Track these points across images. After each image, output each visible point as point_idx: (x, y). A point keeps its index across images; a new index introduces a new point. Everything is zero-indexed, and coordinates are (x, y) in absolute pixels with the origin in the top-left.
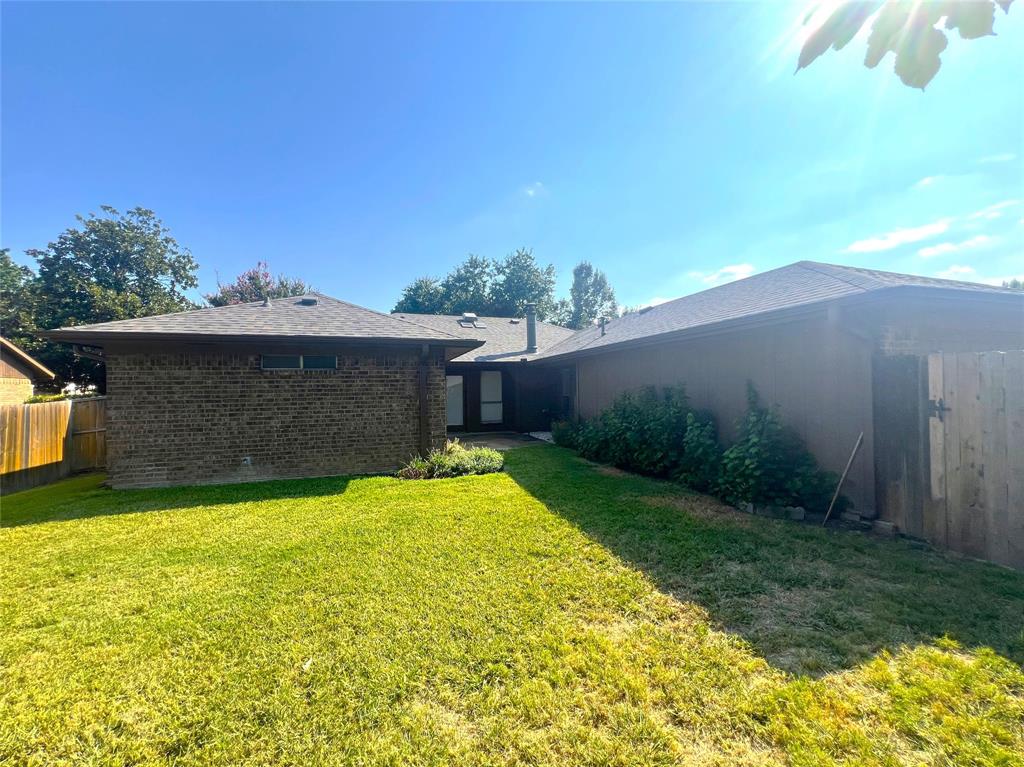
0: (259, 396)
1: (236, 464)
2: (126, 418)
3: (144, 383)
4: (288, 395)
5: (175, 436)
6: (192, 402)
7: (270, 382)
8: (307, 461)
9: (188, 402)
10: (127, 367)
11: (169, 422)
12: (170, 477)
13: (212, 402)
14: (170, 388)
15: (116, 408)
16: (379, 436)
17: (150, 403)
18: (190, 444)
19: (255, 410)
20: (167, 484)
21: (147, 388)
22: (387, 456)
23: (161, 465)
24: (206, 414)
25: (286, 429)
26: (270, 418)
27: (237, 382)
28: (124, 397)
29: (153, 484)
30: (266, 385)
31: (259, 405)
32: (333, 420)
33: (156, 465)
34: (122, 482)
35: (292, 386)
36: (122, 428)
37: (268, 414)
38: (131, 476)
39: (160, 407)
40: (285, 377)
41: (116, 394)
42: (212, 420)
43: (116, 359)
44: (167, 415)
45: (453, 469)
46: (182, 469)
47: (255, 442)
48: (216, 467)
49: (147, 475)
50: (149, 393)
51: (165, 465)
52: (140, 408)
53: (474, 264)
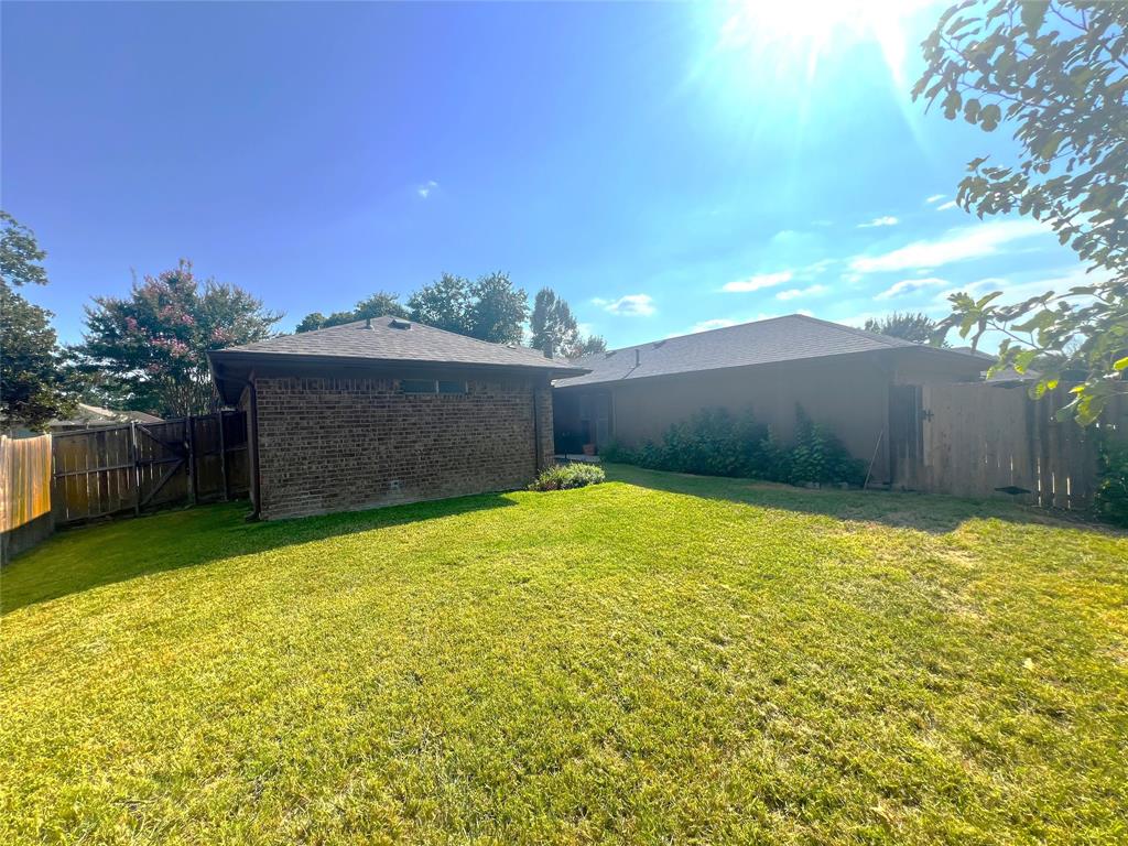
0: (404, 420)
1: (385, 489)
2: (280, 445)
3: (297, 408)
4: (429, 419)
5: (328, 462)
6: (343, 427)
7: (413, 406)
8: (446, 482)
9: (339, 427)
10: (279, 391)
11: (321, 448)
12: (325, 504)
13: (360, 426)
14: (321, 413)
15: (268, 435)
16: (505, 456)
17: (303, 429)
18: (343, 470)
19: (401, 434)
20: (322, 512)
21: (299, 413)
22: (511, 474)
23: (315, 493)
24: (357, 439)
25: (428, 452)
26: (415, 442)
27: (384, 407)
28: (277, 422)
29: (308, 513)
30: (410, 409)
31: (404, 429)
32: (467, 442)
33: (311, 493)
34: (277, 513)
35: (433, 410)
36: (276, 456)
37: (413, 437)
38: (287, 506)
39: (312, 433)
40: (425, 401)
41: (269, 419)
42: (363, 445)
43: (267, 383)
44: (320, 441)
45: (575, 481)
46: (336, 495)
47: (402, 465)
48: (368, 491)
49: (303, 504)
50: (301, 418)
51: (319, 492)
52: (294, 434)
53: (447, 282)
